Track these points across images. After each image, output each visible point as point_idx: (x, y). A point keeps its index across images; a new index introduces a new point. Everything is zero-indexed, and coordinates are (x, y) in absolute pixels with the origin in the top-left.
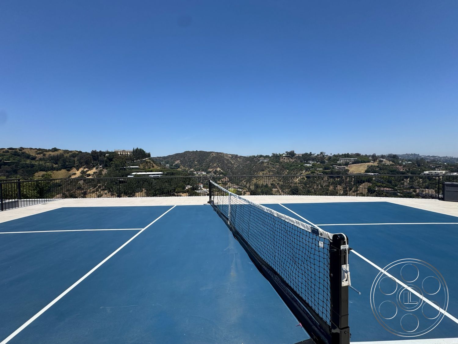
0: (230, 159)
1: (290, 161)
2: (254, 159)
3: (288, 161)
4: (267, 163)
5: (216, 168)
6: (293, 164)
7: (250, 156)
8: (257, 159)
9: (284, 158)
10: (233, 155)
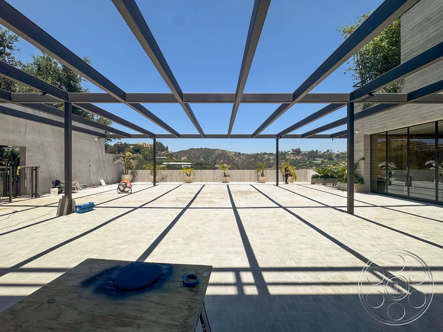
0: (233, 156)
1: (296, 158)
2: (258, 156)
3: (295, 158)
4: (273, 160)
5: (223, 164)
6: (300, 161)
7: (253, 154)
8: (261, 156)
9: (290, 155)
10: (236, 153)
